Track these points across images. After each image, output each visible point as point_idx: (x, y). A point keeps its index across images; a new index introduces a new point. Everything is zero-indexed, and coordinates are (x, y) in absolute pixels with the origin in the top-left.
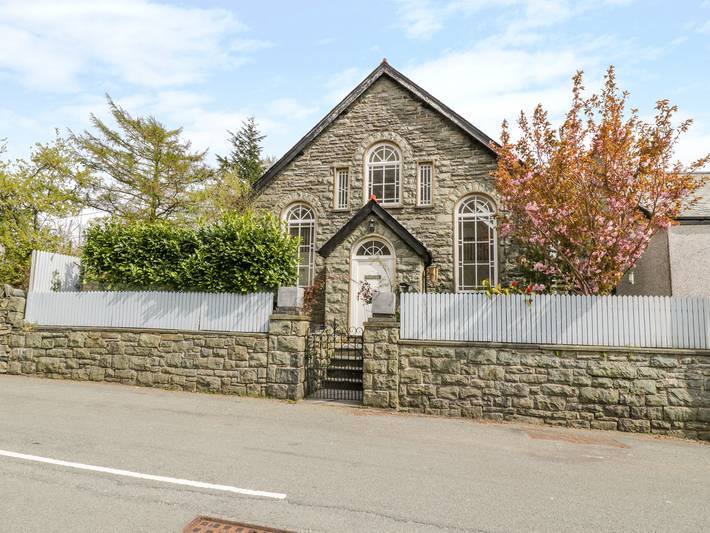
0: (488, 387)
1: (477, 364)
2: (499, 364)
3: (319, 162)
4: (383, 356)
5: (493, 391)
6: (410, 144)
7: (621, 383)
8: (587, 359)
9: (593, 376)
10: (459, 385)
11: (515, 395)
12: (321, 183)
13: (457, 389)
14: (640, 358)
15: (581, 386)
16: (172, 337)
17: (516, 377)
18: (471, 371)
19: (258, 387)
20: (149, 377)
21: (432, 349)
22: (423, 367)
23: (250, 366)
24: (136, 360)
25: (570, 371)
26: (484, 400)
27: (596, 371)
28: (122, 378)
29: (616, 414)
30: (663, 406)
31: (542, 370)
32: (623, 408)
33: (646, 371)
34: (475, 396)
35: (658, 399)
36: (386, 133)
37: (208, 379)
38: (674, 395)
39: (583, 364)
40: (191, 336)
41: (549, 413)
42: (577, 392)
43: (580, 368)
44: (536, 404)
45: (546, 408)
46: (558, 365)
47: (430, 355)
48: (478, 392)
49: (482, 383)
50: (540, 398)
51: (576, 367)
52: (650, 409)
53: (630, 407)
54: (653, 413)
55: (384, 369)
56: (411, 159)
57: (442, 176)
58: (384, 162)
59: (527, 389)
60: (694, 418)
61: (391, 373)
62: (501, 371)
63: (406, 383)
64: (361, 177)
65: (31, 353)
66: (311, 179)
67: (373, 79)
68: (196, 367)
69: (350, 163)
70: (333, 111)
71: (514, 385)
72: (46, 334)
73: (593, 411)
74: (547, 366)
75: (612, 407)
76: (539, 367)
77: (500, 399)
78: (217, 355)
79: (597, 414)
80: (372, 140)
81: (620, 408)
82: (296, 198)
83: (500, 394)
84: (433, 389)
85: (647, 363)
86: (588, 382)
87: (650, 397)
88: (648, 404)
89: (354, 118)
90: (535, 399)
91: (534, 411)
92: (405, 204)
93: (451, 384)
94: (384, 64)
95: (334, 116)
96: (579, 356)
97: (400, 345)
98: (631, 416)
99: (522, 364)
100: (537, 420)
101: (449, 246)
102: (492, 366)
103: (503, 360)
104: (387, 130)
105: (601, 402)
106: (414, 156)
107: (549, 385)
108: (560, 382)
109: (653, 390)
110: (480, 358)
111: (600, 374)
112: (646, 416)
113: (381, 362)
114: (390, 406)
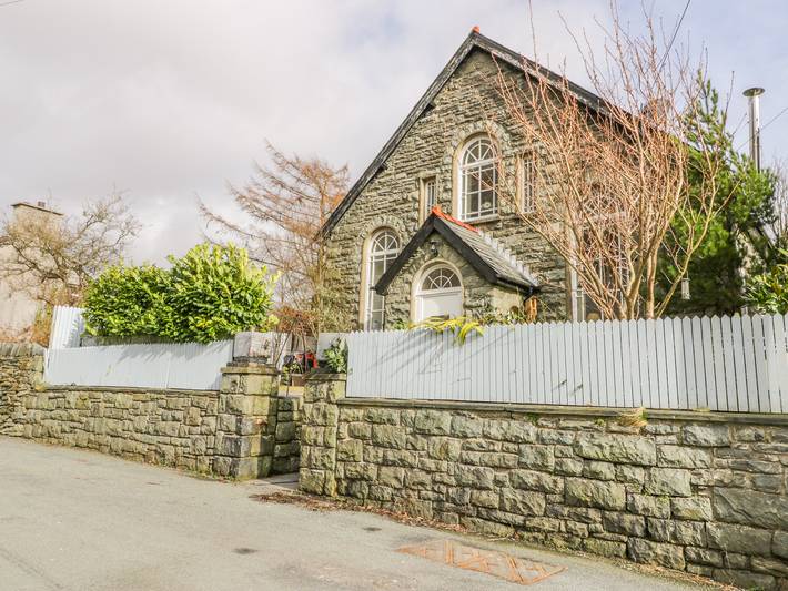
0: (439, 471)
1: (426, 434)
2: (453, 435)
3: (404, 175)
4: (320, 420)
5: (446, 479)
6: (507, 132)
7: (627, 471)
8: (576, 429)
9: (585, 459)
10: (404, 466)
11: (473, 486)
12: (405, 201)
13: (402, 472)
14: (662, 428)
15: (565, 474)
16: (141, 397)
17: (475, 457)
18: (418, 446)
19: (206, 459)
20: (119, 444)
21: (374, 411)
22: (363, 438)
23: (201, 434)
24: (111, 423)
25: (550, 450)
26: (433, 490)
27: (588, 450)
28: (100, 445)
29: (623, 531)
30: (705, 521)
31: (511, 446)
32: (634, 518)
33: (671, 452)
34: (422, 484)
35: (692, 506)
36: (480, 124)
37: (164, 448)
38: (725, 502)
39: (569, 437)
40: (156, 396)
41: (519, 519)
42: (561, 485)
43: (565, 444)
44: (501, 501)
45: (515, 510)
46: (532, 438)
47: (370, 420)
48: (426, 478)
49: (431, 464)
50: (508, 492)
51: (559, 442)
52: (682, 525)
53: (646, 519)
54: (687, 533)
55: (320, 440)
56: (509, 153)
57: (548, 169)
58: (480, 162)
59: (490, 475)
60: (766, 550)
61: (327, 446)
62: (455, 446)
63: (342, 461)
64: (449, 186)
65: (39, 415)
66: (396, 197)
67: (462, 56)
68: (157, 433)
69: (438, 170)
70: (416, 108)
71: (472, 468)
72: (52, 394)
73: (585, 519)
74: (517, 441)
75: (614, 515)
76: (506, 440)
77: (455, 489)
78: (174, 419)
79: (592, 526)
80: (464, 135)
81: (628, 518)
82: (380, 223)
83: (454, 483)
84: (372, 471)
85: (673, 438)
86: (577, 468)
87: (679, 502)
88: (675, 516)
89: (443, 111)
90: (501, 495)
91: (500, 514)
92: (502, 214)
93: (394, 464)
94: (474, 34)
95: (418, 113)
96: (563, 424)
97: (340, 404)
98: (648, 535)
99: (485, 436)
100: (502, 529)
101: (561, 268)
102: (445, 438)
103: (459, 429)
104: (481, 119)
105: (597, 506)
106: (513, 147)
107: (521, 472)
108: (535, 466)
109: (684, 488)
110: (429, 426)
111: (592, 454)
112: (674, 536)
113: (319, 428)
114: (324, 493)
